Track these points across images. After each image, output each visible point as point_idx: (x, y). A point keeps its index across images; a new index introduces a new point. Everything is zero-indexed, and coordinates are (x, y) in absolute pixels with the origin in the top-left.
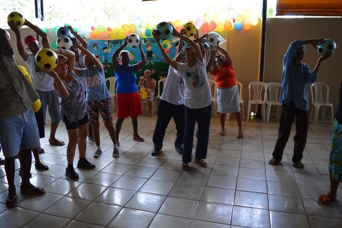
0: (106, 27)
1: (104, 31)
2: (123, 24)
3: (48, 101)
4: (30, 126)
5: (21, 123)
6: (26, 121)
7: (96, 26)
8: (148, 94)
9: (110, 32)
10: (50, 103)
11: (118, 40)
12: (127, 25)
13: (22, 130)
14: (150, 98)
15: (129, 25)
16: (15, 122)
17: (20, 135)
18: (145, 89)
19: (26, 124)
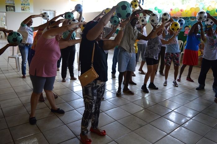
0: (180, 9)
1: (178, 12)
2: (191, 8)
3: (141, 50)
4: (132, 59)
5: (129, 57)
6: (131, 56)
7: (173, 9)
8: (201, 53)
9: (182, 12)
10: (142, 50)
11: (187, 17)
12: (194, 8)
13: (128, 60)
14: (202, 56)
15: (195, 8)
16: (126, 56)
17: (127, 63)
18: (200, 49)
19: (131, 58)
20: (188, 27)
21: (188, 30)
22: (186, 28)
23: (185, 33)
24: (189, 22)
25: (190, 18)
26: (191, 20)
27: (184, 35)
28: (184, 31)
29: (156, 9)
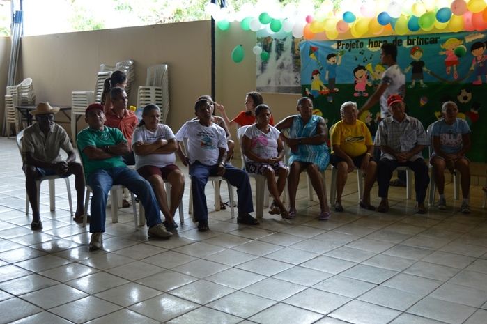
11: (357, 40)
20: (365, 70)
21: (364, 77)
22: (359, 73)
23: (357, 88)
24: (367, 55)
25: (367, 41)
26: (370, 49)
27: (356, 95)
28: (353, 82)
29: (265, 18)
